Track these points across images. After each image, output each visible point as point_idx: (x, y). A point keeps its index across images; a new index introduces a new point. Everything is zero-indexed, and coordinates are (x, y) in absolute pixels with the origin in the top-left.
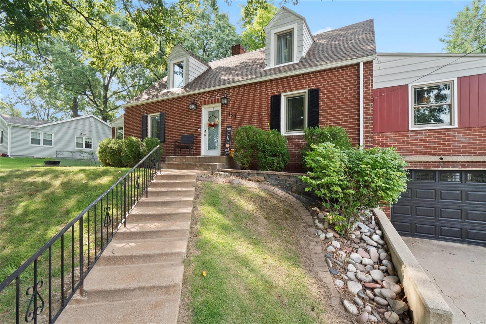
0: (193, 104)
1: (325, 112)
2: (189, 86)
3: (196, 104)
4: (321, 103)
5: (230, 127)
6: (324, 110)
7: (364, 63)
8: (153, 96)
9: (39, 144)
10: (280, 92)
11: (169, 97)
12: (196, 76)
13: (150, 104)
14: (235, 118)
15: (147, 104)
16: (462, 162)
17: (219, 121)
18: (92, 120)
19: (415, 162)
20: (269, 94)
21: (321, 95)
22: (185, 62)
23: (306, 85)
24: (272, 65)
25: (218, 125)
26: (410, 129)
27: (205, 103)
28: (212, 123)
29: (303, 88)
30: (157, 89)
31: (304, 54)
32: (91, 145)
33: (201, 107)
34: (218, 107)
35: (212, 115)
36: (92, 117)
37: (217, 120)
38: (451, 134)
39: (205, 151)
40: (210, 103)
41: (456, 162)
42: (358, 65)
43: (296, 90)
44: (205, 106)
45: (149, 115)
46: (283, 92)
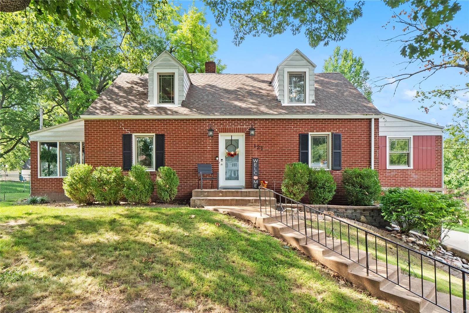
0: (210, 130)
1: (346, 153)
2: (188, 105)
3: (213, 130)
4: (343, 146)
5: (256, 159)
6: (345, 151)
7: (375, 119)
10: (308, 131)
12: (186, 93)
14: (262, 150)
17: (241, 151)
20: (297, 131)
21: (342, 138)
22: (177, 75)
23: (330, 129)
24: (286, 102)
26: (387, 168)
28: (232, 153)
29: (327, 131)
33: (218, 134)
34: (240, 136)
35: (232, 144)
37: (238, 150)
38: (409, 172)
39: (224, 182)
40: (228, 131)
42: (370, 120)
43: (322, 131)
44: (223, 134)
45: (134, 135)
46: (311, 131)
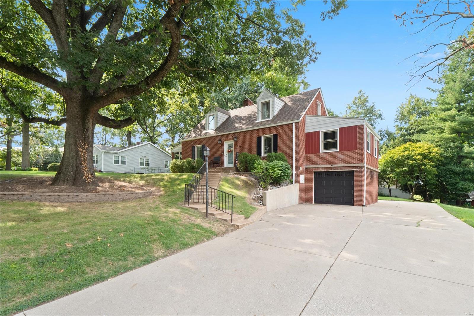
0: (220, 140)
2: (217, 129)
3: (221, 141)
4: (278, 141)
5: (238, 152)
6: (280, 144)
7: (295, 123)
8: (198, 134)
9: (119, 163)
11: (208, 136)
12: (221, 122)
13: (196, 140)
14: (241, 148)
15: (195, 140)
16: (340, 167)
17: (233, 149)
18: (149, 146)
19: (322, 168)
20: (256, 136)
21: (279, 137)
22: (215, 115)
23: (272, 132)
24: (260, 120)
25: (232, 151)
26: (321, 152)
27: (226, 140)
28: (230, 150)
29: (271, 134)
30: (200, 130)
31: (275, 114)
32: (149, 164)
33: (224, 142)
34: (232, 142)
35: (230, 146)
36: (149, 144)
37: (232, 149)
38: (337, 154)
39: (226, 165)
40: (228, 140)
41: (338, 167)
42: (292, 123)
43: (268, 134)
44: (226, 141)
45: (196, 146)
46: (262, 135)
